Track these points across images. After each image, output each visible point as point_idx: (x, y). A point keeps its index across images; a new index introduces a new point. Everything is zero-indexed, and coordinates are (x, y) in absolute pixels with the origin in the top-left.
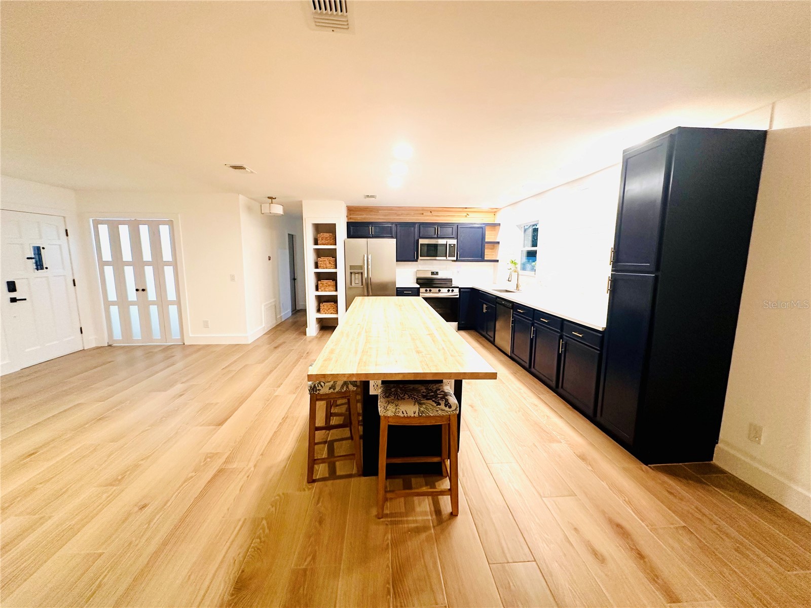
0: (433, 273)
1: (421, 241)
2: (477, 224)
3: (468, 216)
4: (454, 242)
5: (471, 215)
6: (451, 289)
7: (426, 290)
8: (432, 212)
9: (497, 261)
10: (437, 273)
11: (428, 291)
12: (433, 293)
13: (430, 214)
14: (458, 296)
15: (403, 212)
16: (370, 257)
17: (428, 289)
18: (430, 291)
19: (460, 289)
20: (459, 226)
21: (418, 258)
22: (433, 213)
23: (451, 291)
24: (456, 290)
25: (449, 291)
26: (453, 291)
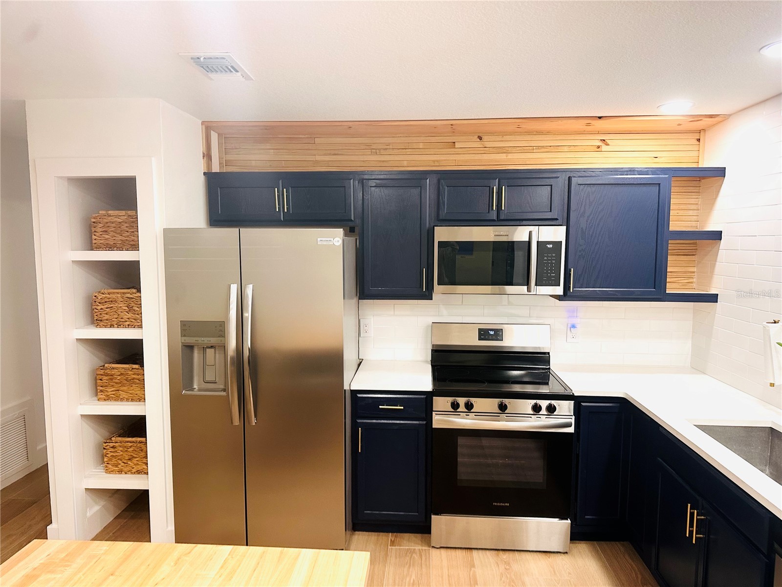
0: (484, 334)
1: (443, 234)
2: (641, 172)
3: (604, 148)
4: (556, 234)
5: (616, 143)
6: (544, 404)
7: (455, 406)
8: (485, 138)
9: (713, 298)
10: (498, 334)
11: (462, 408)
12: (479, 414)
13: (478, 144)
14: (571, 430)
15: (390, 140)
16: (249, 291)
17: (462, 401)
18: (469, 407)
19: (579, 401)
20: (574, 180)
21: (430, 288)
22: (490, 142)
23: (544, 411)
24: (565, 408)
25: (537, 409)
26: (551, 409)
